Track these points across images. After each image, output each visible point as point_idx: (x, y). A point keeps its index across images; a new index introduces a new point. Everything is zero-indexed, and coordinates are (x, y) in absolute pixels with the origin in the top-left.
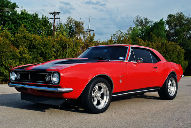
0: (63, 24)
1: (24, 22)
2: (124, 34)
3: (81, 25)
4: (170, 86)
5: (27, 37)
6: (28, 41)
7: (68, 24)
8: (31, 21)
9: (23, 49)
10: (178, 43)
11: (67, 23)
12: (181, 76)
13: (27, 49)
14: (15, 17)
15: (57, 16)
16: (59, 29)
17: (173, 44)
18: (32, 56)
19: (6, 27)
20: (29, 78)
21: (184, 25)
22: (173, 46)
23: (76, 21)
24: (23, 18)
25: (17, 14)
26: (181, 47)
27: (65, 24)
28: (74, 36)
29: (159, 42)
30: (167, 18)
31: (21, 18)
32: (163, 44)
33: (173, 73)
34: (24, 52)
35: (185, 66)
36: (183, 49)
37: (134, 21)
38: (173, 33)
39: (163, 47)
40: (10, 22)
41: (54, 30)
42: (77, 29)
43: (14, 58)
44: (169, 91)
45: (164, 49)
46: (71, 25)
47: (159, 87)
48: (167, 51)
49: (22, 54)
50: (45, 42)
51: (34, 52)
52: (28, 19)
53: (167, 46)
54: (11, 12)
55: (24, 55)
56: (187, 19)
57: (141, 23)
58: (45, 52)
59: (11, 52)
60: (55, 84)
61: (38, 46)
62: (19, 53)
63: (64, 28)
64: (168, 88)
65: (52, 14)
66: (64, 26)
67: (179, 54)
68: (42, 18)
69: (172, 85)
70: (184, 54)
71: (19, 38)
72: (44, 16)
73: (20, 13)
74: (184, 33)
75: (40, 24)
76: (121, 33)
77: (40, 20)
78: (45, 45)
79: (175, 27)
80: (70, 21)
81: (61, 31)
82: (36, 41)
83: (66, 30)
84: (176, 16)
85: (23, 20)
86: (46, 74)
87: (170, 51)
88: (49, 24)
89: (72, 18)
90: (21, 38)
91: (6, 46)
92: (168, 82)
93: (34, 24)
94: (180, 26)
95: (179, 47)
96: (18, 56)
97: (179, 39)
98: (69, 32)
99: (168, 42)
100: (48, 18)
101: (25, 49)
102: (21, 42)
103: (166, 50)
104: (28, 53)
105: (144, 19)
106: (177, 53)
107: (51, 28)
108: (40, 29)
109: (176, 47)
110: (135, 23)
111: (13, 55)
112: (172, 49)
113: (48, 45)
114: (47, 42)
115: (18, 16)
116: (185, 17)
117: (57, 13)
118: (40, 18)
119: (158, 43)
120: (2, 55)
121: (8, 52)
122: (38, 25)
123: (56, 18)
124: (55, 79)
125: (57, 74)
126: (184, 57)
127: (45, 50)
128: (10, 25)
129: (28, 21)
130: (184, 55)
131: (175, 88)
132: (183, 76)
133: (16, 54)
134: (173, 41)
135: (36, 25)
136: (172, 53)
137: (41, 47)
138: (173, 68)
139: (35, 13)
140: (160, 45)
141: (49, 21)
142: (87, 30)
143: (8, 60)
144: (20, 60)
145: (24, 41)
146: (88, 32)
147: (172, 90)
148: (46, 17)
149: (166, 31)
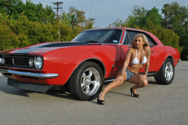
0: (66, 14)
1: (30, 11)
2: (123, 22)
3: (83, 14)
4: (167, 71)
5: (27, 24)
6: (28, 28)
7: (71, 13)
8: (35, 11)
9: (22, 36)
10: (174, 30)
11: (69, 13)
12: (178, 61)
13: (27, 36)
14: (20, 7)
15: (60, 5)
16: (63, 18)
17: (168, 32)
18: (32, 42)
19: (13, 16)
20: (12, 63)
21: (179, 13)
22: (168, 33)
23: (77, 10)
24: (28, 7)
25: (23, 4)
26: (176, 34)
27: (68, 13)
28: (77, 25)
29: (156, 29)
30: (163, 7)
31: (26, 8)
32: (159, 31)
33: (170, 57)
34: (24, 38)
35: (180, 51)
36: (178, 35)
37: (132, 10)
38: (169, 22)
39: (159, 33)
40: (16, 12)
41: (57, 19)
42: (78, 18)
43: (14, 44)
44: (166, 75)
45: (160, 36)
46: (73, 14)
47: (156, 72)
48: (163, 38)
49: (22, 40)
50: (44, 29)
51: (33, 38)
52: (33, 9)
53: (163, 33)
54: (17, 2)
55: (24, 42)
56: (182, 7)
57: (139, 11)
58: (45, 38)
59: (10, 38)
60: (39, 69)
61: (38, 32)
62: (19, 39)
63: (67, 17)
64: (164, 73)
65: (55, 4)
66: (67, 15)
67: (174, 40)
68: (47, 8)
69: (169, 70)
70: (179, 40)
71: (19, 25)
72: (48, 6)
73: (25, 3)
74: (179, 21)
75: (44, 13)
76: (120, 22)
77: (44, 10)
78: (44, 32)
79: (171, 16)
80: (73, 10)
81: (64, 20)
82: (35, 27)
83: (69, 19)
84: (171, 5)
85: (29, 9)
86: (30, 58)
87: (166, 37)
88: (52, 13)
89: (74, 8)
90: (21, 25)
91: (6, 33)
92: (165, 67)
93: (39, 14)
94: (175, 14)
95: (174, 34)
96: (18, 42)
97: (175, 26)
98: (72, 21)
99: (164, 29)
100: (52, 8)
101: (25, 35)
102: (20, 29)
103: (162, 36)
104: (27, 40)
105: (142, 8)
106: (172, 40)
107: (54, 17)
108: (45, 18)
109: (171, 34)
110: (133, 12)
111: (13, 42)
112: (167, 36)
113: (47, 32)
114: (47, 29)
115: (24, 6)
116: (180, 6)
117: (60, 3)
118: (44, 8)
119: (154, 30)
120: (2, 42)
121: (8, 38)
122: (42, 14)
123: (59, 8)
124: (38, 64)
125: (40, 57)
126: (179, 44)
127: (45, 36)
128: (16, 14)
129: (33, 10)
130: (179, 42)
131: (172, 72)
132: (180, 60)
133: (16, 41)
134: (169, 28)
135: (41, 14)
136: (167, 39)
137: (41, 34)
138: (170, 52)
139: (40, 3)
140: (156, 32)
141: (53, 11)
142: (89, 19)
143: (8, 46)
144: (20, 46)
145: (24, 28)
146: (90, 21)
147: (169, 75)
148: (50, 6)
149: (162, 19)
